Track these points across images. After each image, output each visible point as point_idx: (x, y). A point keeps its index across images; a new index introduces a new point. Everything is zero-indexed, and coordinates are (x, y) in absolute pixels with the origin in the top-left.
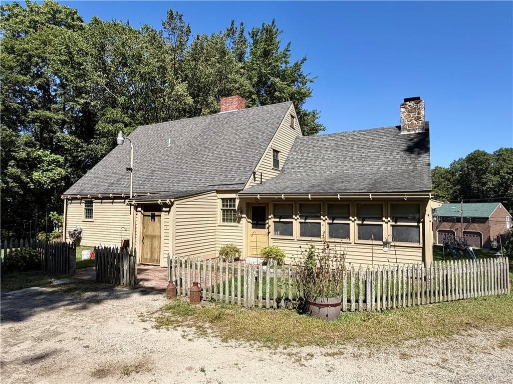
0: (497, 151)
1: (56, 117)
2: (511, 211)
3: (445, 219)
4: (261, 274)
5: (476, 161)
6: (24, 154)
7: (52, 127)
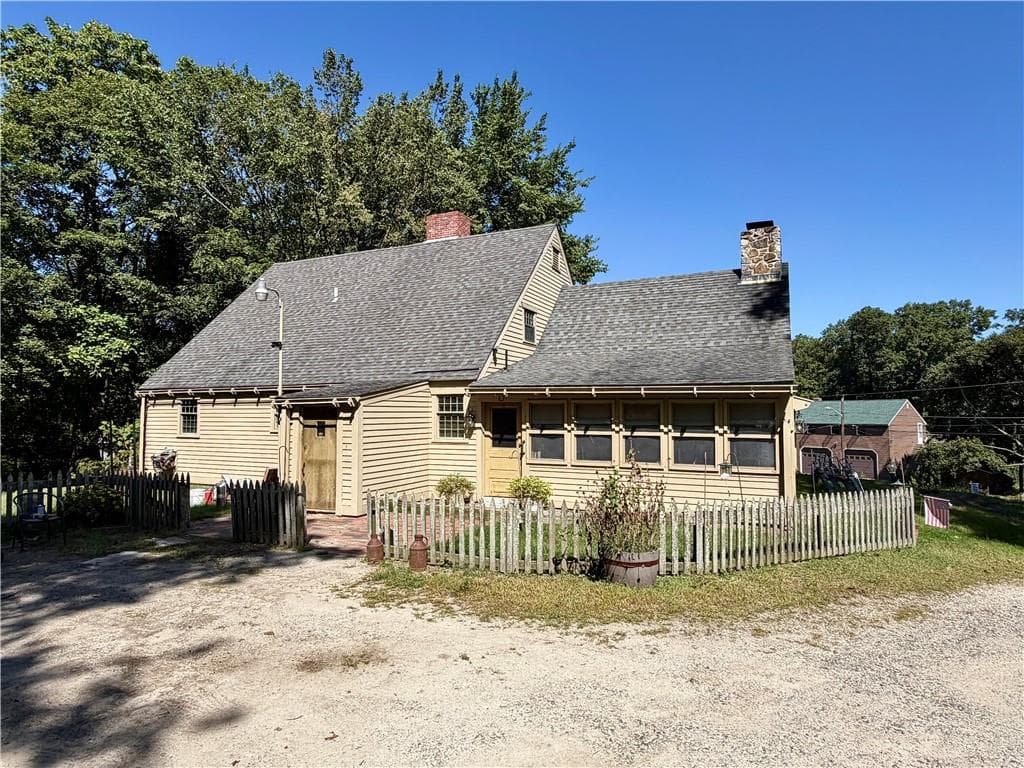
0: (900, 309)
1: (111, 243)
2: (925, 414)
3: (814, 429)
4: (529, 519)
5: (865, 325)
6: (52, 311)
7: (102, 261)
